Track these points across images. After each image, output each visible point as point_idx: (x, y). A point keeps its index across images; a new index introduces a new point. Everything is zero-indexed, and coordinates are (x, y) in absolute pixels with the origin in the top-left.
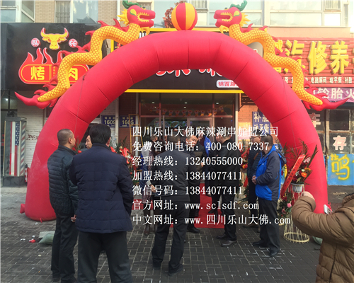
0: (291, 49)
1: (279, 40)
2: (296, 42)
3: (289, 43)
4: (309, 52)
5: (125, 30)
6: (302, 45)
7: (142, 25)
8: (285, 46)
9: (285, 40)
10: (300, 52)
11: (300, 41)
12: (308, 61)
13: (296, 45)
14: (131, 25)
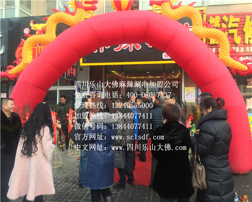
0: (227, 24)
1: (216, 17)
2: (231, 17)
3: (225, 18)
4: (244, 24)
5: (73, 14)
6: (238, 20)
7: (87, 9)
8: (222, 21)
9: (221, 16)
10: (236, 25)
11: (235, 15)
12: (244, 33)
13: (232, 19)
14: (77, 10)
